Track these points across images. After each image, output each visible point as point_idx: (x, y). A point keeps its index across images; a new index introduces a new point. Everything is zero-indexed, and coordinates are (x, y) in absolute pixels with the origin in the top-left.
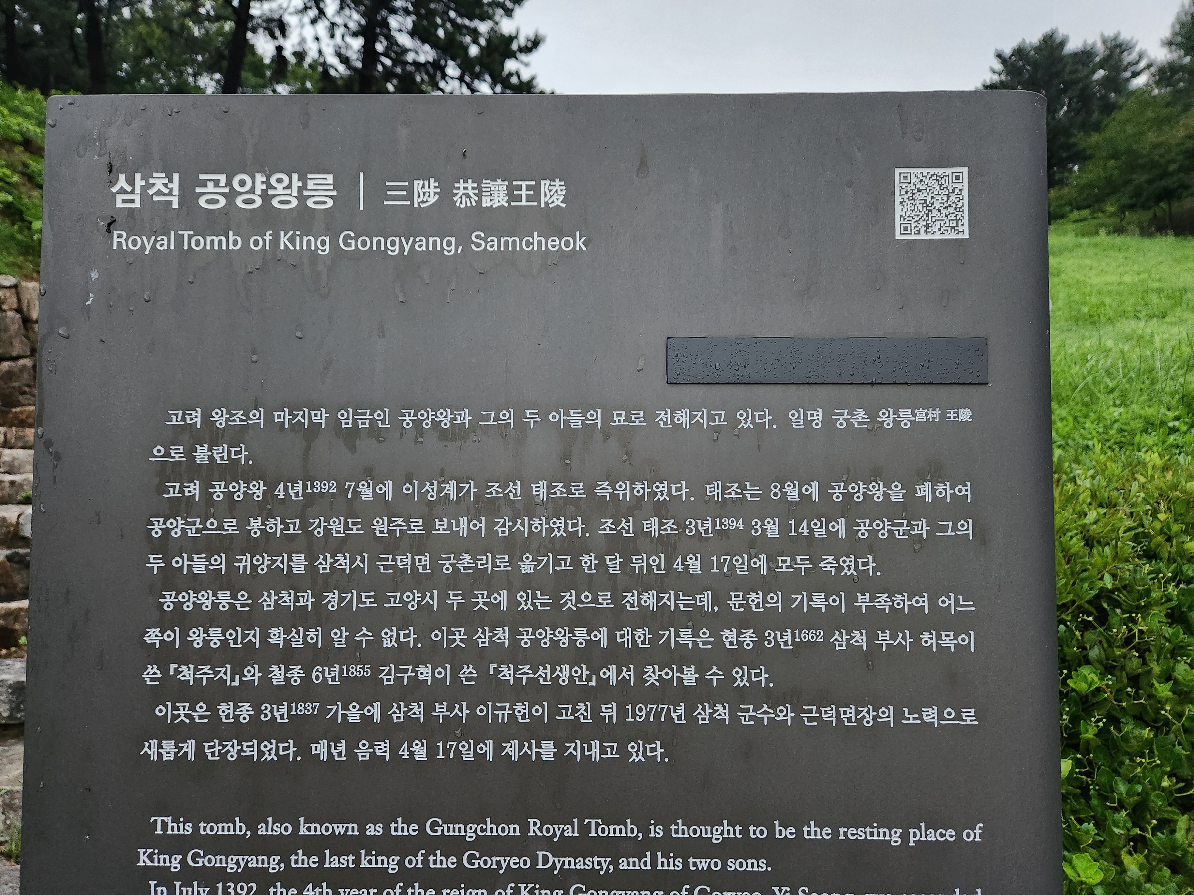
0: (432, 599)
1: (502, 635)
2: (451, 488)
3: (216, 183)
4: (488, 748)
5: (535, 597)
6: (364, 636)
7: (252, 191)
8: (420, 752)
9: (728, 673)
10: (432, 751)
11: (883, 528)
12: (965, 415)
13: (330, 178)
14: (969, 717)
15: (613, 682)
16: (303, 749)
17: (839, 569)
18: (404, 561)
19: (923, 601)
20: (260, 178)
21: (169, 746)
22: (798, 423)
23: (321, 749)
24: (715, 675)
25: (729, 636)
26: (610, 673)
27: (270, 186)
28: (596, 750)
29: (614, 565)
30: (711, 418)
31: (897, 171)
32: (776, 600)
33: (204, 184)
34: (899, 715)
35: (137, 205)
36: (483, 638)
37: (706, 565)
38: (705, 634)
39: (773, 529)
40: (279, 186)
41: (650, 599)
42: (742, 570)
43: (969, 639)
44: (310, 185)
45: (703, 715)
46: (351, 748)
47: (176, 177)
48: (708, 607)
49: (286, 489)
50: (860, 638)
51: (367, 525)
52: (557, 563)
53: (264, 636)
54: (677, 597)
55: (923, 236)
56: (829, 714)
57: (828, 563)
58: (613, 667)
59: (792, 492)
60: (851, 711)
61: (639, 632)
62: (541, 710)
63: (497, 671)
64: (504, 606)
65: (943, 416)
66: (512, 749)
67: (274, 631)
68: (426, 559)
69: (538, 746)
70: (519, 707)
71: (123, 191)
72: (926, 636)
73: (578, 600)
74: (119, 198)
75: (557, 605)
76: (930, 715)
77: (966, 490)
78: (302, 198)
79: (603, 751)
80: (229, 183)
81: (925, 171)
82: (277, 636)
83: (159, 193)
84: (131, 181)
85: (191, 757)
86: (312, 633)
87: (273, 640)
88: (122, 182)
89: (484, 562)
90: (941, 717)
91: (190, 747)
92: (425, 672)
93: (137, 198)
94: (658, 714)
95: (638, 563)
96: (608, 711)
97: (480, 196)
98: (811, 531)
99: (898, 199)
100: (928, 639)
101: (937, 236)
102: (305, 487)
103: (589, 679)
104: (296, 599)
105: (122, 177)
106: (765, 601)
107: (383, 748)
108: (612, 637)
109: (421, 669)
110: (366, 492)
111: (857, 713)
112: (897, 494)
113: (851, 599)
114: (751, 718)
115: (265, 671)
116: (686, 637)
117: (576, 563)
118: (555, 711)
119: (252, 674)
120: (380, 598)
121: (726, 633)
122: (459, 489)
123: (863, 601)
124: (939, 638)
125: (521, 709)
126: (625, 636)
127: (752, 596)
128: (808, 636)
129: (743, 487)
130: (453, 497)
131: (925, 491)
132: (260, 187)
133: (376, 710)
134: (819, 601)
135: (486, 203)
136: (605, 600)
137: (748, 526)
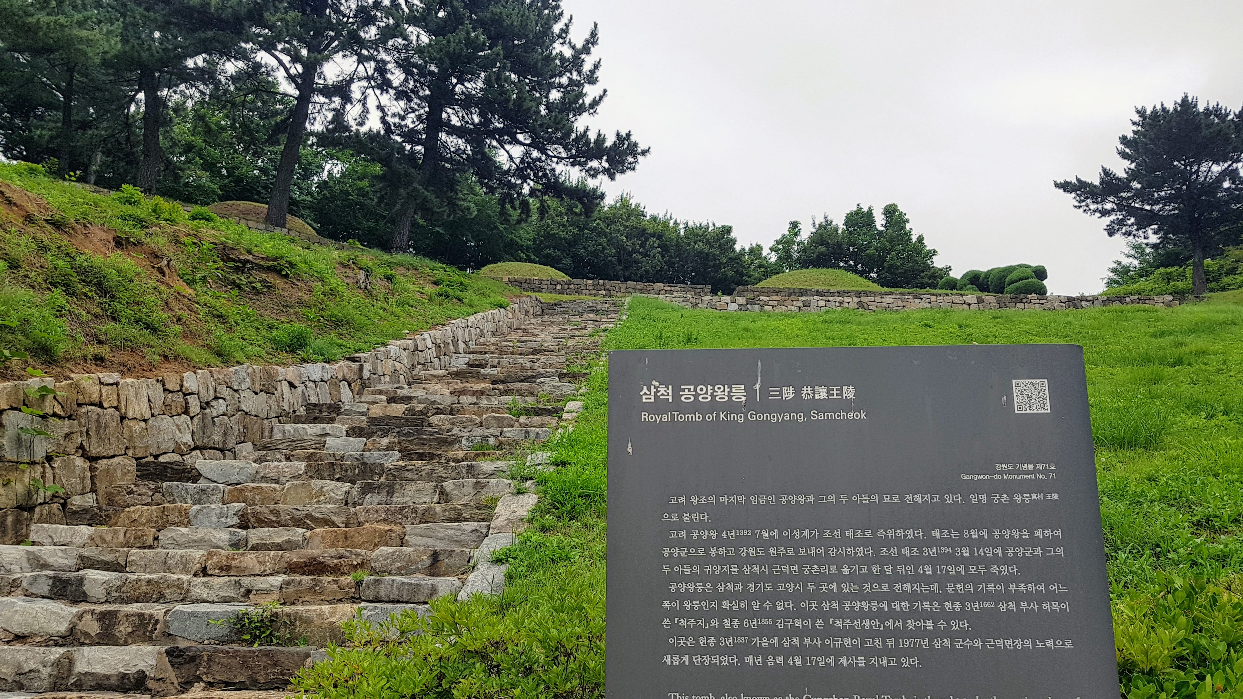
0: (800, 587)
1: (835, 605)
2: (806, 533)
3: (689, 390)
4: (831, 660)
5: (850, 586)
6: (768, 605)
7: (706, 393)
8: (798, 661)
9: (948, 623)
10: (804, 661)
11: (1020, 552)
12: (1055, 496)
13: (743, 387)
14: (1069, 644)
15: (892, 628)
16: (741, 660)
17: (1000, 572)
18: (786, 569)
19: (1042, 587)
20: (709, 387)
21: (676, 658)
22: (975, 501)
23: (749, 660)
24: (942, 624)
25: (948, 605)
26: (890, 623)
27: (714, 391)
28: (885, 662)
29: (889, 571)
30: (932, 499)
31: (1014, 381)
32: (970, 587)
33: (684, 390)
34: (1034, 644)
35: (653, 400)
36: (826, 607)
37: (934, 571)
38: (936, 604)
39: (966, 552)
40: (719, 391)
41: (907, 587)
42: (952, 573)
43: (1065, 606)
44: (734, 390)
45: (937, 644)
46: (764, 659)
47: (670, 387)
48: (937, 591)
49: (727, 534)
50: (1012, 606)
51: (766, 551)
52: (860, 569)
53: (720, 604)
54: (921, 586)
55: (1028, 411)
56: (1000, 643)
57: (994, 569)
58: (891, 620)
59: (974, 534)
60: (1010, 642)
61: (903, 603)
62: (857, 642)
63: (834, 622)
64: (835, 591)
65: (1045, 497)
66: (843, 661)
67: (724, 602)
68: (796, 568)
69: (856, 659)
70: (846, 640)
71: (645, 394)
72: (1044, 604)
73: (872, 588)
74: (644, 397)
75: (861, 589)
76: (1050, 643)
77: (1059, 533)
78: (730, 397)
79: (889, 662)
80: (695, 390)
81: (1027, 381)
82: (726, 604)
83: (663, 395)
84: (649, 390)
85: (687, 663)
86: (742, 603)
87: (724, 606)
88: (645, 390)
89: (824, 569)
90: (1055, 644)
91: (686, 659)
92: (798, 623)
93: (653, 397)
94: (915, 644)
95: (901, 569)
96: (891, 643)
97: (814, 393)
98: (985, 553)
99: (1015, 394)
100: (1046, 606)
101: (1035, 411)
102: (736, 533)
103: (880, 627)
104: (734, 587)
105: (645, 387)
106: (964, 588)
107: (780, 660)
108: (889, 606)
109: (797, 621)
110: (765, 535)
111: (1014, 642)
112: (1026, 535)
113: (1007, 587)
114: (961, 645)
115: (721, 622)
116: (927, 606)
117: (869, 569)
118: (863, 642)
119: (715, 623)
120: (775, 587)
121: (946, 604)
122: (810, 534)
123: (1013, 587)
124: (1051, 605)
125: (847, 641)
126: (897, 606)
127: (958, 585)
128: (986, 605)
129: (950, 532)
130: (808, 537)
131: (1039, 533)
132: (710, 392)
133: (775, 641)
134: (991, 587)
135: (817, 397)
136: (885, 588)
137: (954, 551)
